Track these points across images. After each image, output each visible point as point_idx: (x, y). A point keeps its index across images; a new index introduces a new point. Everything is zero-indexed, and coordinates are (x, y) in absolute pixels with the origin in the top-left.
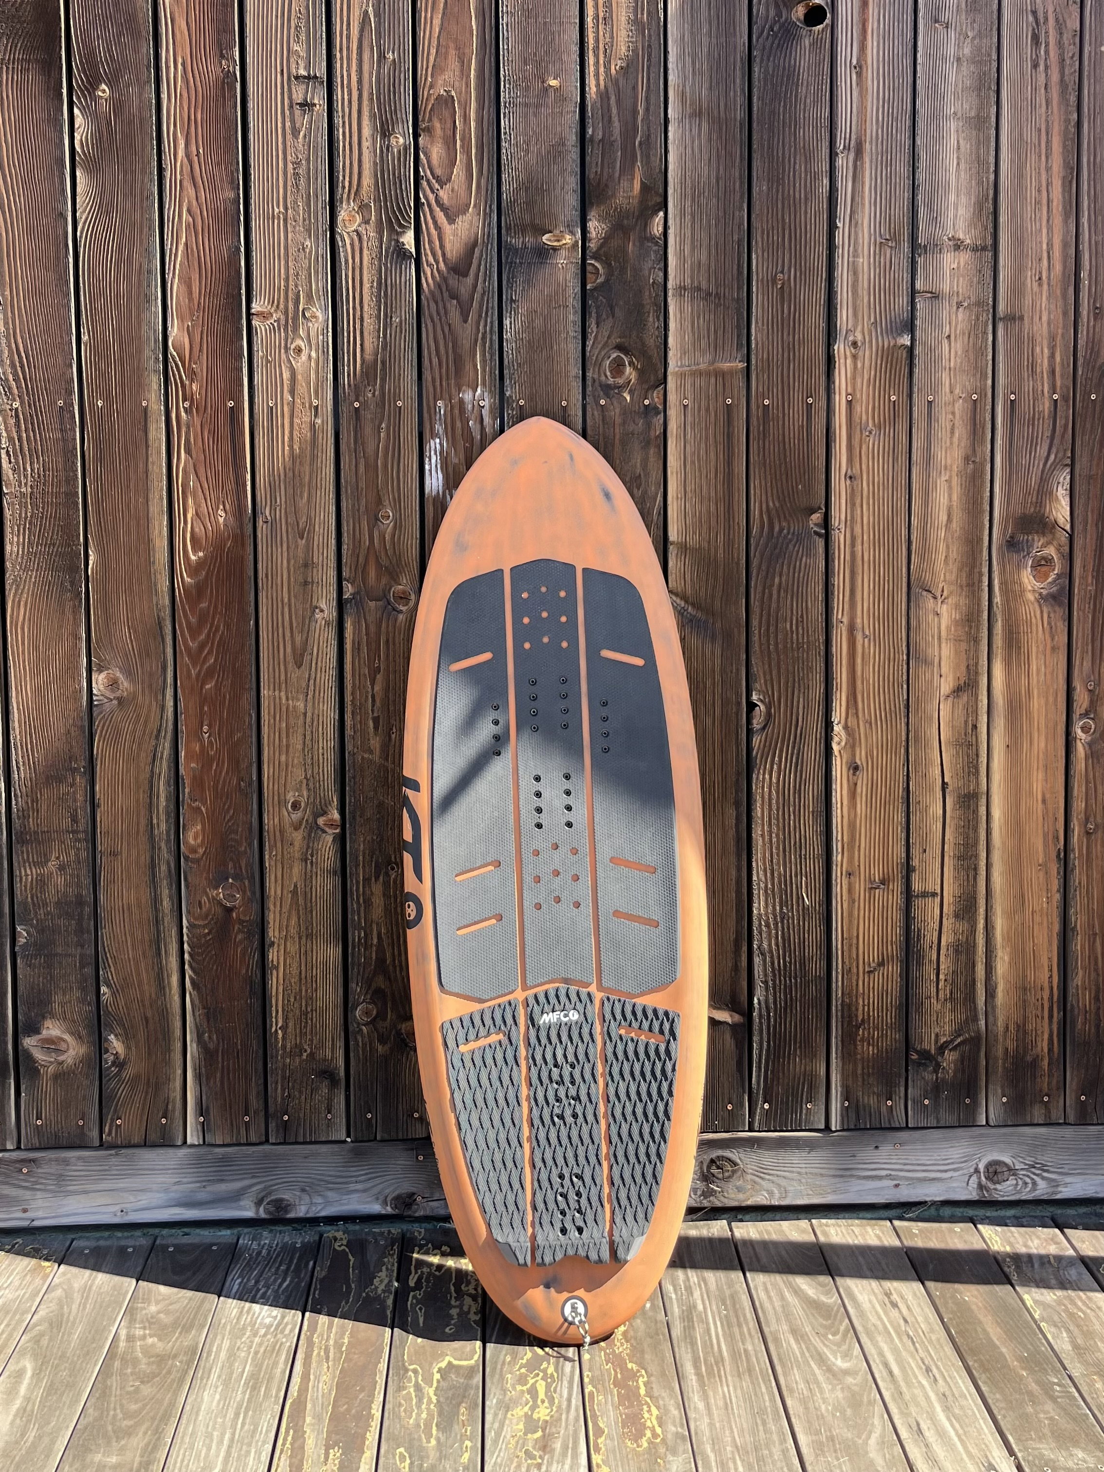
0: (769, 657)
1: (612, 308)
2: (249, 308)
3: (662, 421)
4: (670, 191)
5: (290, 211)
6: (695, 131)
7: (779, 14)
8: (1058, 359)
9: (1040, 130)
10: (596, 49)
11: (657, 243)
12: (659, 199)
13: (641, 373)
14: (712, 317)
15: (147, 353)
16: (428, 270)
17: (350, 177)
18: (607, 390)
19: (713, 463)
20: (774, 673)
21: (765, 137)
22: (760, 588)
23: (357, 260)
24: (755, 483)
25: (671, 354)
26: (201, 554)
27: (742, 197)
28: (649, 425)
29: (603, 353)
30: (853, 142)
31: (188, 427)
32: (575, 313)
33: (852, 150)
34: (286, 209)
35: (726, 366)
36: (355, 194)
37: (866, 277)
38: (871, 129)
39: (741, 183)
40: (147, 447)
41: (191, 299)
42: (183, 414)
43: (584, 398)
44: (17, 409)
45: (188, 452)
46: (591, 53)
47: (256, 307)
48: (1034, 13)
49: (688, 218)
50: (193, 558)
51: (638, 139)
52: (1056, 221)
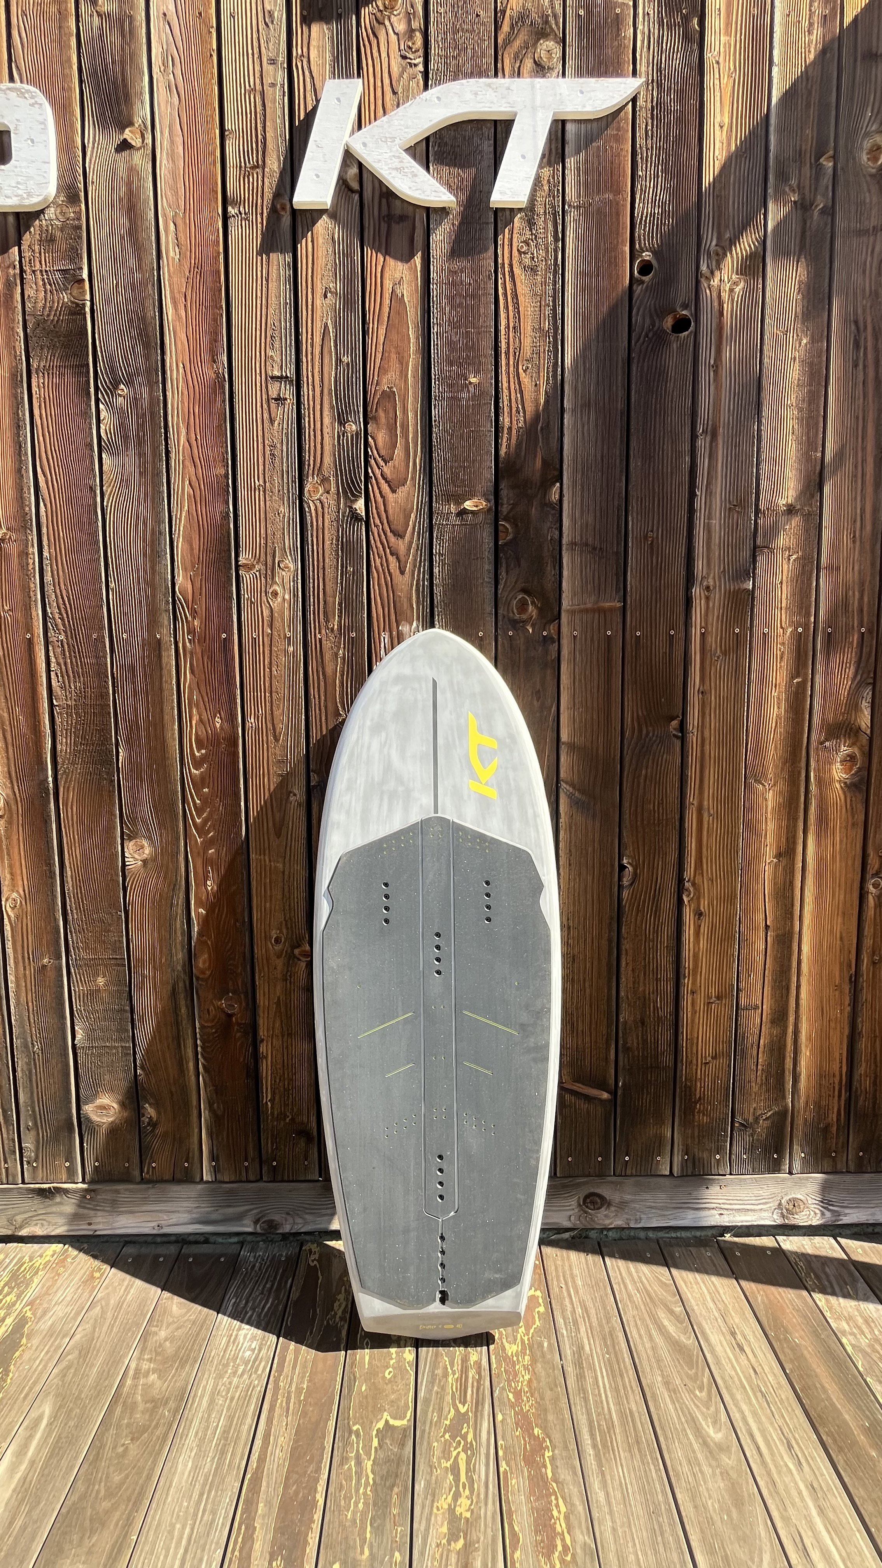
0: (637, 831)
1: (518, 560)
2: (237, 561)
3: (556, 648)
4: (565, 467)
5: (267, 484)
6: (585, 419)
7: (653, 324)
8: (866, 599)
9: (858, 418)
10: (507, 353)
11: (554, 508)
12: (556, 473)
13: (541, 610)
14: (596, 566)
15: (160, 596)
16: (375, 530)
17: (315, 457)
18: (515, 624)
19: (596, 682)
20: (640, 843)
21: (641, 423)
22: (630, 779)
23: (320, 523)
24: (628, 696)
25: (564, 596)
26: (203, 751)
27: (621, 472)
28: (546, 652)
29: (511, 596)
30: (709, 427)
31: (192, 654)
32: (490, 563)
33: (709, 433)
34: (265, 482)
35: (607, 605)
36: (319, 470)
37: (717, 535)
38: (724, 416)
39: (621, 460)
40: (161, 669)
41: (192, 554)
42: (188, 644)
43: (496, 630)
44: (62, 641)
45: (192, 671)
46: (503, 355)
47: (242, 560)
48: (856, 322)
49: (579, 487)
50: (197, 754)
51: (540, 425)
52: (868, 491)
